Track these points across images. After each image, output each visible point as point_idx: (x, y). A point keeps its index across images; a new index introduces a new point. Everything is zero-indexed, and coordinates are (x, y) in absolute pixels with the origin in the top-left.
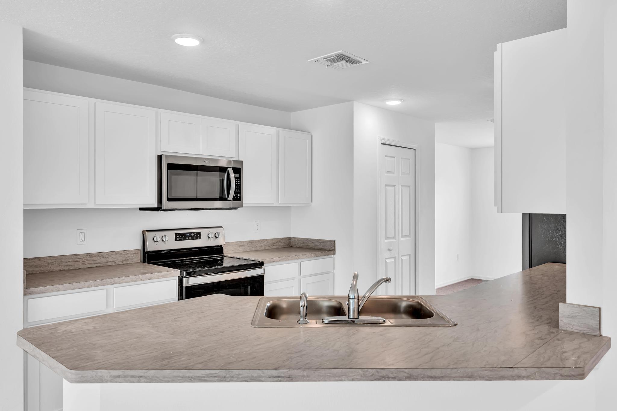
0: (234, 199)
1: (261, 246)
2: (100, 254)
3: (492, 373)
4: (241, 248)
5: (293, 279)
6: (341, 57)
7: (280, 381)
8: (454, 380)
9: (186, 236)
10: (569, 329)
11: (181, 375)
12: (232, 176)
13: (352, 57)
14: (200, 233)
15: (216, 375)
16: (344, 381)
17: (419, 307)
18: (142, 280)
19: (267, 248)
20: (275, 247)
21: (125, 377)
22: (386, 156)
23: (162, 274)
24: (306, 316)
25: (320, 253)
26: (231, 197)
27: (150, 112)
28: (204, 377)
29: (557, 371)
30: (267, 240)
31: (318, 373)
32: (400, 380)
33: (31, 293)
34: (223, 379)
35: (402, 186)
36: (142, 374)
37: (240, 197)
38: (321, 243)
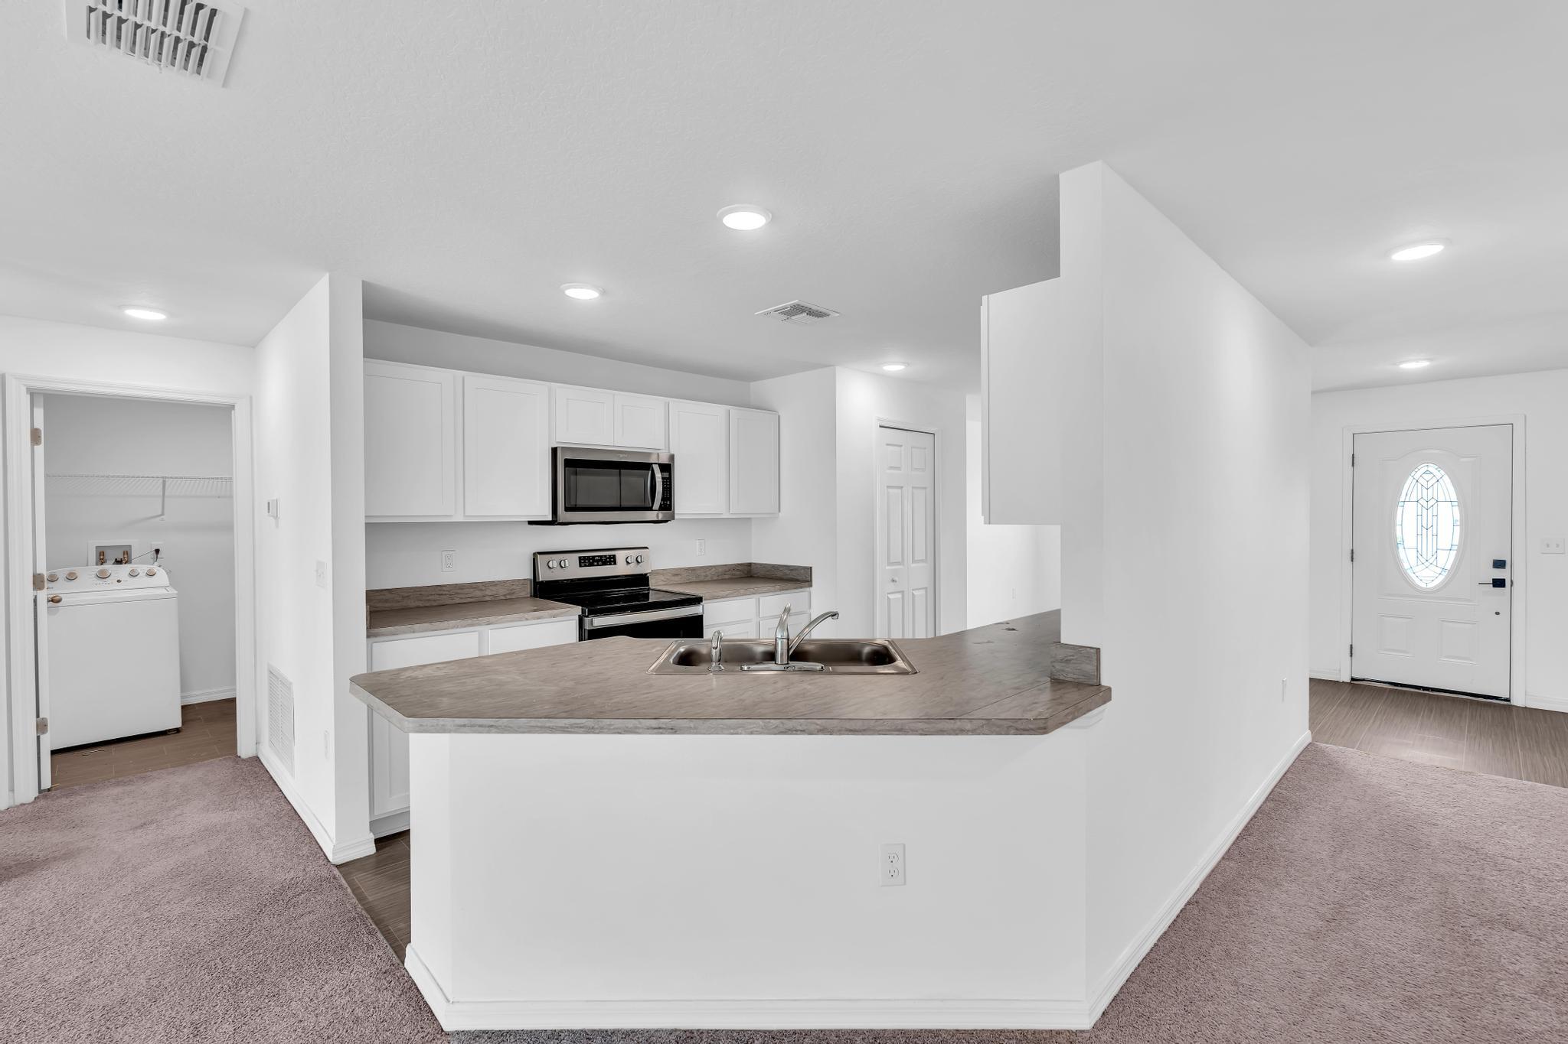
0: (661, 508)
1: (706, 576)
2: (474, 586)
3: (926, 726)
4: (677, 579)
5: (749, 621)
6: (797, 309)
7: (662, 733)
8: (880, 734)
9: (594, 561)
10: (1061, 678)
11: (539, 724)
12: (658, 476)
13: (814, 308)
14: (614, 556)
15: (582, 725)
16: (741, 734)
17: (885, 652)
18: (527, 619)
19: (715, 578)
20: (727, 577)
21: (472, 726)
22: (888, 445)
23: (555, 611)
24: (719, 661)
25: (789, 585)
26: (657, 505)
27: (539, 388)
28: (567, 728)
29: (1011, 724)
30: (714, 566)
31: (708, 723)
32: (811, 733)
33: (376, 635)
34: (590, 730)
35: (913, 488)
36: (492, 724)
37: (670, 505)
38: (792, 570)
